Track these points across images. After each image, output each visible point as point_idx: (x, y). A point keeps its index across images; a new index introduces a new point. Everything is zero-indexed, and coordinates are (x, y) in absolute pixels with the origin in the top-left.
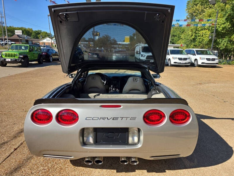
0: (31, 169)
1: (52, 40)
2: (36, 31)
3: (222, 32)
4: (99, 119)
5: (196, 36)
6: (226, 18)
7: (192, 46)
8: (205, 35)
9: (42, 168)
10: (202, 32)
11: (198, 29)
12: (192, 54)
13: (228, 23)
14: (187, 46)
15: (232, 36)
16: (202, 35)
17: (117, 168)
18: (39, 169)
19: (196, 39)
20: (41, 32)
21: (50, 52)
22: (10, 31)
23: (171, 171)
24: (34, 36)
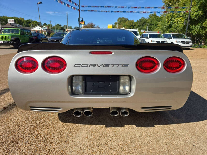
0: (18, 126)
1: (42, 28)
2: (27, 20)
3: (195, 19)
4: (89, 66)
5: (172, 23)
6: (199, 6)
7: (168, 31)
8: (180, 22)
9: (30, 125)
10: (177, 19)
11: (174, 16)
12: (169, 38)
13: (200, 11)
14: (164, 32)
15: (204, 22)
16: (178, 22)
17: (106, 124)
18: (27, 126)
19: (172, 25)
20: (32, 22)
21: (40, 37)
22: (3, 20)
23: (160, 126)
24: (25, 25)
